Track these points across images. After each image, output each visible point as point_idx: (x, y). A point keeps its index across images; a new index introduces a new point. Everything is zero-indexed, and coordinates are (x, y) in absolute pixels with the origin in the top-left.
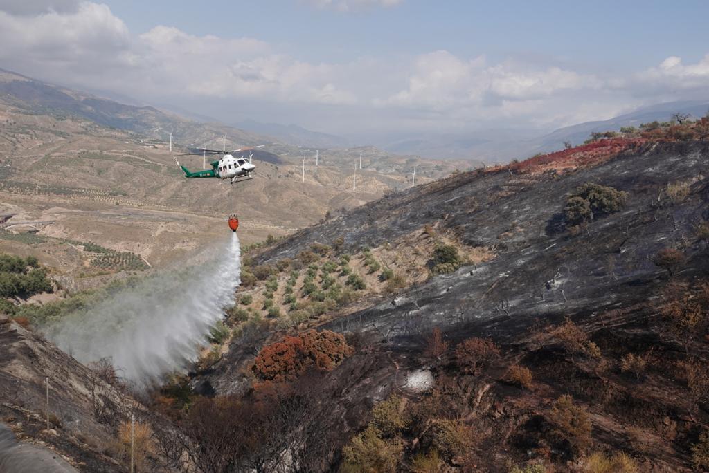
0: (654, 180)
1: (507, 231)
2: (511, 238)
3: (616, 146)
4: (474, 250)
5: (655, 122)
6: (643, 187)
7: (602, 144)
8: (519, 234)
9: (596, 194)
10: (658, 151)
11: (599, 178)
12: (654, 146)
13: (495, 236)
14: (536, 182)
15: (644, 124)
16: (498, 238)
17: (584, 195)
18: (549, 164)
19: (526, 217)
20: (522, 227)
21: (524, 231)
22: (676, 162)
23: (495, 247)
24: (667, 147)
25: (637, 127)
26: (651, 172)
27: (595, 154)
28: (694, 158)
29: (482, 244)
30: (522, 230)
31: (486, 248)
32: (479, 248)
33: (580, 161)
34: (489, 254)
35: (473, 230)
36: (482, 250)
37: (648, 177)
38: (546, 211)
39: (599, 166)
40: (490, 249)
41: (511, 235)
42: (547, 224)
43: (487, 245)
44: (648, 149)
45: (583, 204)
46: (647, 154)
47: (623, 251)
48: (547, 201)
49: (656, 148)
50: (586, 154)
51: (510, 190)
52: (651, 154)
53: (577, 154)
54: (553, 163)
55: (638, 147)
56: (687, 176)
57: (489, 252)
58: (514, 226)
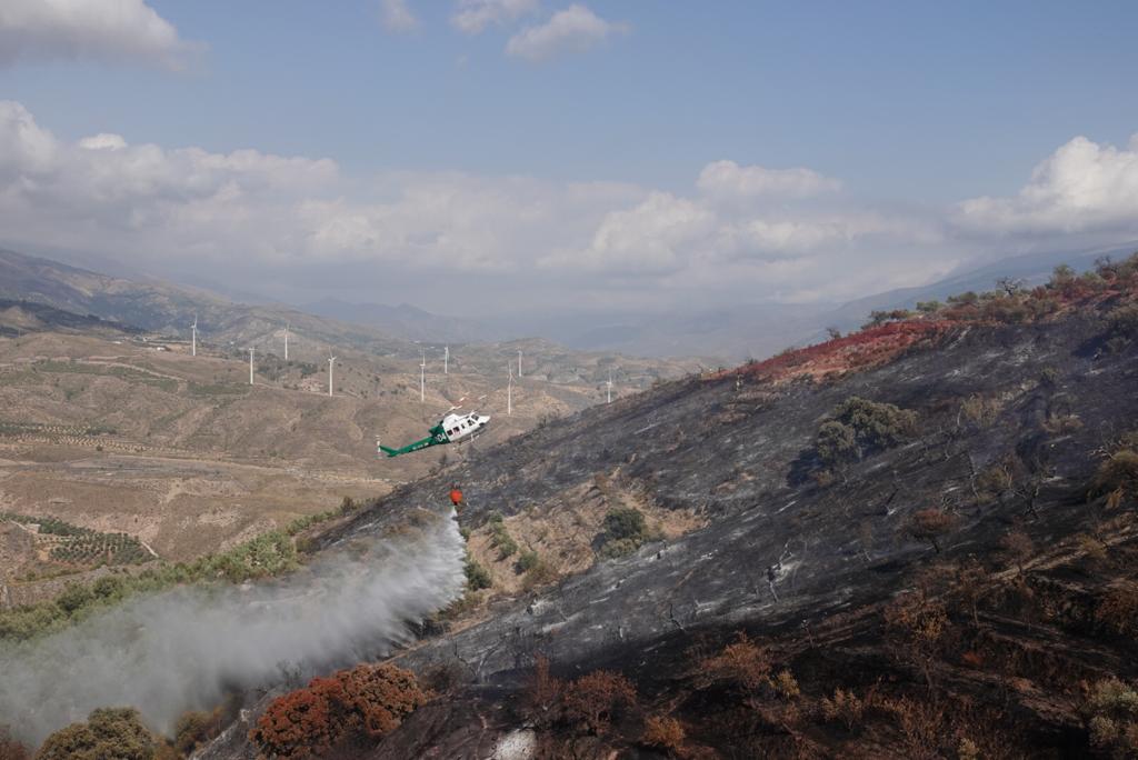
0: (959, 390)
1: (726, 481)
2: (732, 492)
3: (909, 334)
4: (673, 515)
6: (944, 402)
7: (888, 330)
8: (745, 485)
9: (865, 416)
10: (969, 340)
11: (876, 388)
12: (965, 333)
13: (708, 490)
14: (780, 396)
15: (953, 297)
16: (711, 493)
17: (845, 418)
18: (804, 365)
19: (759, 456)
20: (750, 473)
21: (753, 481)
22: (995, 358)
23: (706, 508)
24: (983, 335)
25: (943, 302)
26: (956, 376)
27: (876, 347)
28: (1024, 353)
29: (684, 505)
30: (750, 478)
31: (692, 511)
32: (681, 511)
33: (852, 359)
34: (696, 520)
35: (672, 481)
36: (686, 515)
37: (952, 385)
38: (789, 446)
39: (878, 367)
40: (698, 512)
41: (732, 487)
42: (790, 469)
43: (694, 505)
44: (954, 339)
45: (844, 432)
46: (952, 346)
47: (891, 513)
48: (793, 429)
49: (966, 335)
50: (861, 348)
51: (741, 411)
52: (959, 347)
53: (848, 348)
54: (809, 363)
55: (940, 334)
56: (1012, 382)
57: (697, 517)
58: (737, 472)
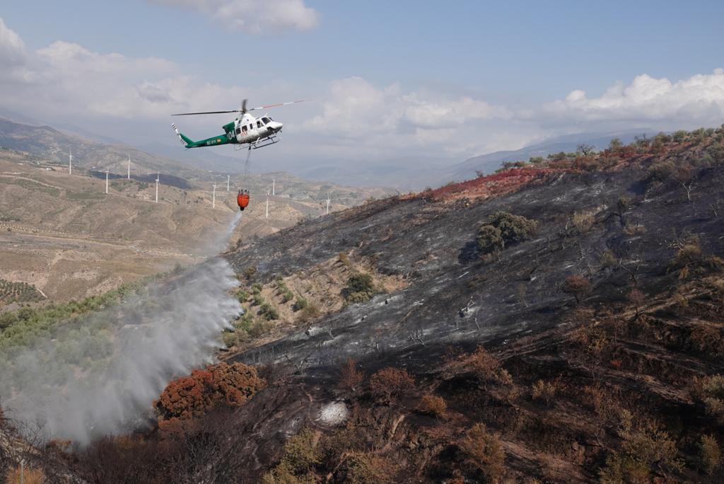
0: (562, 209)
1: (421, 259)
2: (425, 266)
3: (525, 176)
4: (389, 278)
5: (562, 153)
6: (551, 217)
7: (512, 173)
8: (433, 262)
9: (507, 223)
10: (564, 180)
11: (510, 207)
12: (562, 176)
13: (410, 264)
14: (450, 210)
15: (552, 154)
16: (412, 266)
17: (496, 224)
18: (462, 192)
19: (440, 245)
20: (436, 255)
21: (438, 260)
22: (582, 191)
23: (409, 275)
24: (573, 177)
25: (545, 158)
26: (559, 201)
27: (506, 183)
28: (598, 189)
29: (396, 273)
30: (436, 258)
31: (401, 277)
32: (394, 276)
33: (492, 189)
34: (404, 282)
35: (387, 259)
36: (397, 278)
37: (556, 206)
38: (459, 239)
39: (509, 195)
40: (405, 277)
41: (425, 263)
42: (460, 252)
43: (402, 273)
44: (555, 179)
45: (495, 232)
46: (554, 183)
47: (533, 279)
48: (460, 229)
49: (563, 178)
50: (497, 183)
51: (424, 218)
52: (559, 184)
53: (489, 183)
54: (465, 191)
55: (546, 176)
56: (592, 206)
57: (404, 280)
58: (428, 254)
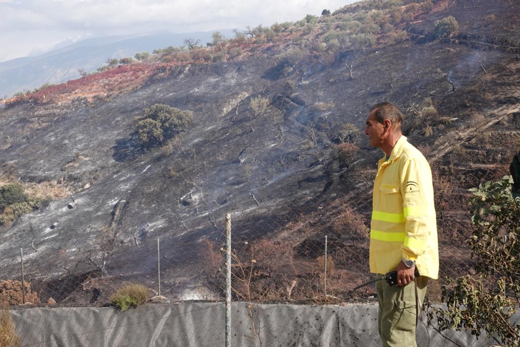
0: (205, 99)
1: (70, 162)
2: (78, 168)
3: (138, 71)
4: (40, 186)
6: (198, 106)
7: (121, 70)
8: (85, 163)
9: (167, 115)
10: (192, 73)
11: (145, 102)
12: (187, 68)
13: (59, 169)
14: (68, 111)
15: (157, 50)
16: (62, 170)
17: (154, 117)
18: (73, 92)
19: (85, 145)
20: (86, 156)
21: (90, 160)
22: (217, 81)
23: (64, 179)
24: (201, 69)
25: (151, 55)
26: (197, 92)
27: (120, 80)
28: (233, 77)
29: (47, 179)
30: (87, 159)
31: (55, 182)
32: (45, 183)
33: (107, 87)
34: (59, 187)
35: (25, 166)
36: (50, 185)
37: (197, 96)
38: (104, 138)
39: (135, 91)
40: (59, 182)
41: (76, 165)
42: (113, 152)
43: (54, 178)
44: (180, 72)
45: (156, 124)
46: (182, 76)
48: (100, 128)
49: (189, 70)
50: (111, 81)
52: (187, 76)
53: (101, 81)
54: (77, 91)
55: (169, 70)
56: (233, 94)
57: (59, 185)
58: (77, 155)
